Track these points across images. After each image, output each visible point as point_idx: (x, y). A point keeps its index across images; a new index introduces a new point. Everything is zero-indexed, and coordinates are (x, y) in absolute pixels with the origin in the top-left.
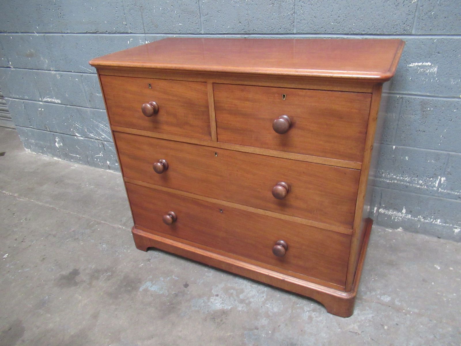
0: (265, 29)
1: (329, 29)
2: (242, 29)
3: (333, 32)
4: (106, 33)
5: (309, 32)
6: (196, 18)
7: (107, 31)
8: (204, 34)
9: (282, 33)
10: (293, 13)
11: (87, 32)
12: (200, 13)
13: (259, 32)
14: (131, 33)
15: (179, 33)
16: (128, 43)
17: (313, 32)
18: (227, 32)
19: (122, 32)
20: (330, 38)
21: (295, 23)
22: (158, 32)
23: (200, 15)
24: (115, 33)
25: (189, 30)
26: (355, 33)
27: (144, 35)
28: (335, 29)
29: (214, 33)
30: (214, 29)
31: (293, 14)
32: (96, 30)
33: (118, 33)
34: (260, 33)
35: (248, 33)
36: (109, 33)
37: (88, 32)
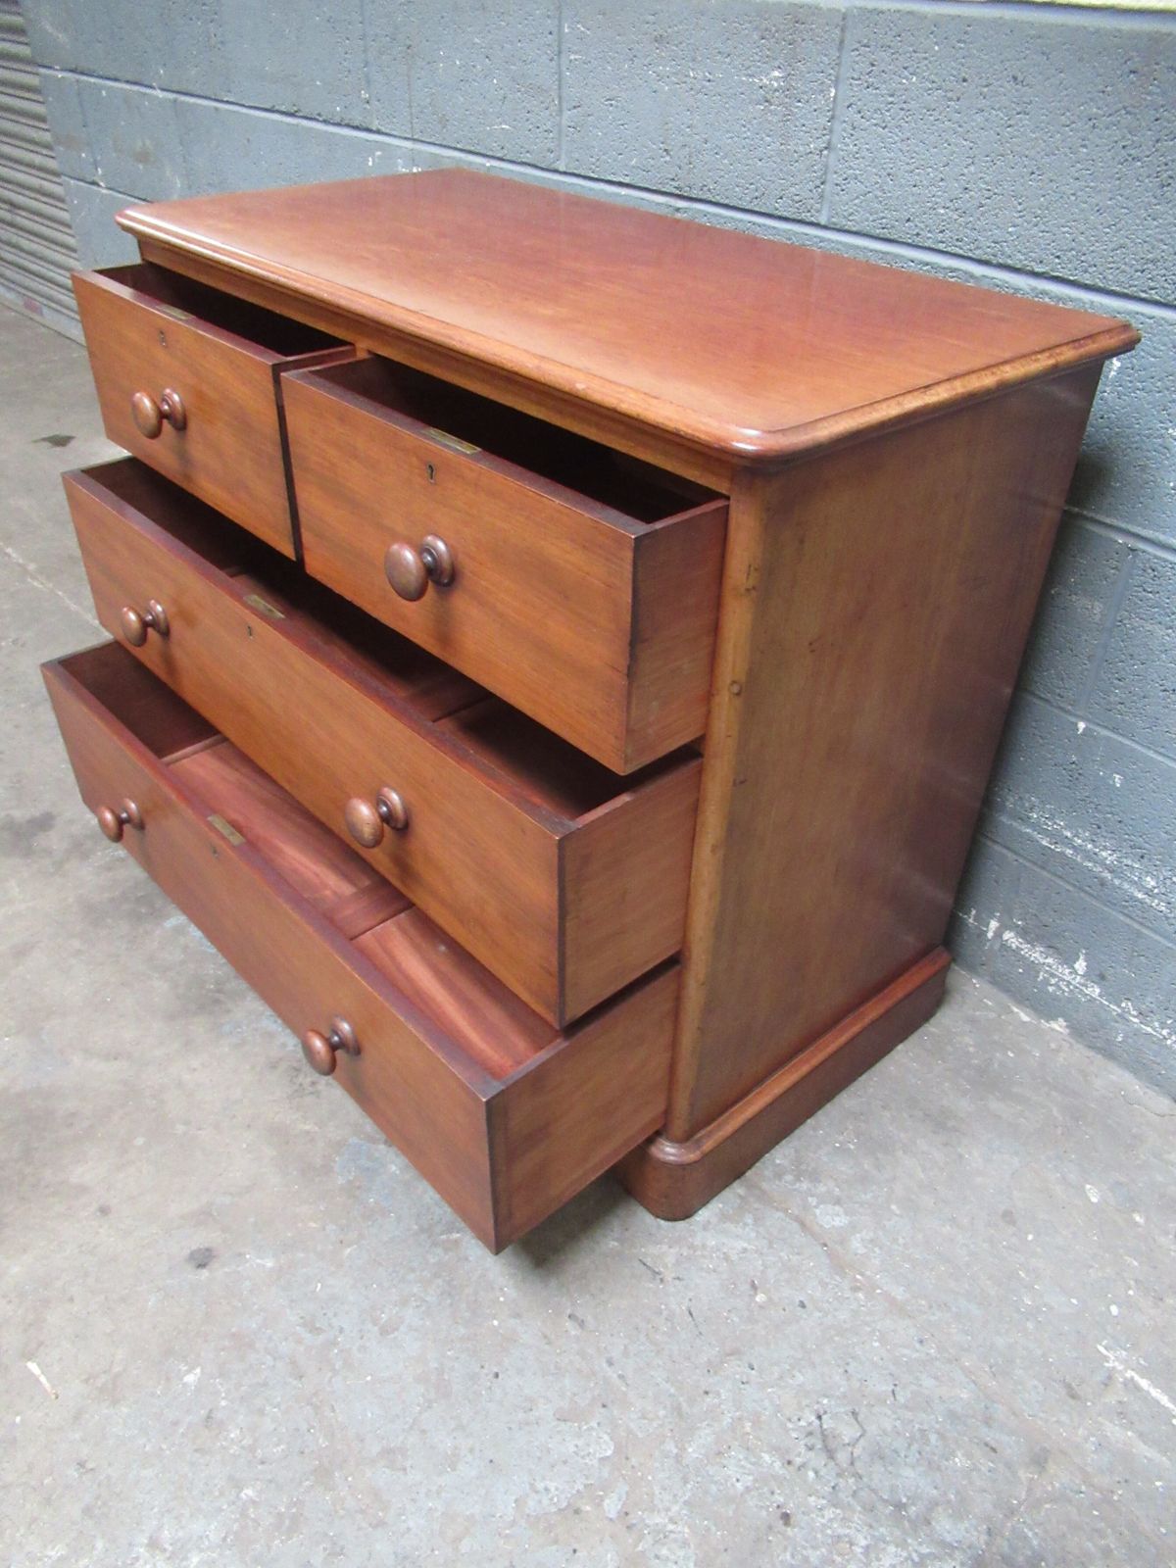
0: (737, 189)
1: (929, 231)
2: (671, 176)
3: (941, 246)
4: (317, 120)
5: (866, 227)
6: (547, 112)
7: (319, 115)
8: (565, 173)
9: (785, 214)
10: (826, 148)
11: (274, 106)
12: (560, 98)
13: (718, 199)
14: (379, 132)
15: (499, 155)
16: (370, 164)
17: (878, 231)
18: (627, 180)
19: (356, 123)
20: (927, 264)
21: (827, 187)
22: (444, 143)
23: (560, 102)
24: (338, 124)
25: (528, 152)
26: (1010, 262)
27: (409, 144)
28: (948, 234)
29: (592, 175)
30: (593, 160)
31: (825, 152)
32: (294, 105)
33: (348, 126)
34: (722, 201)
35: (686, 194)
36: (325, 122)
37: (277, 108)
